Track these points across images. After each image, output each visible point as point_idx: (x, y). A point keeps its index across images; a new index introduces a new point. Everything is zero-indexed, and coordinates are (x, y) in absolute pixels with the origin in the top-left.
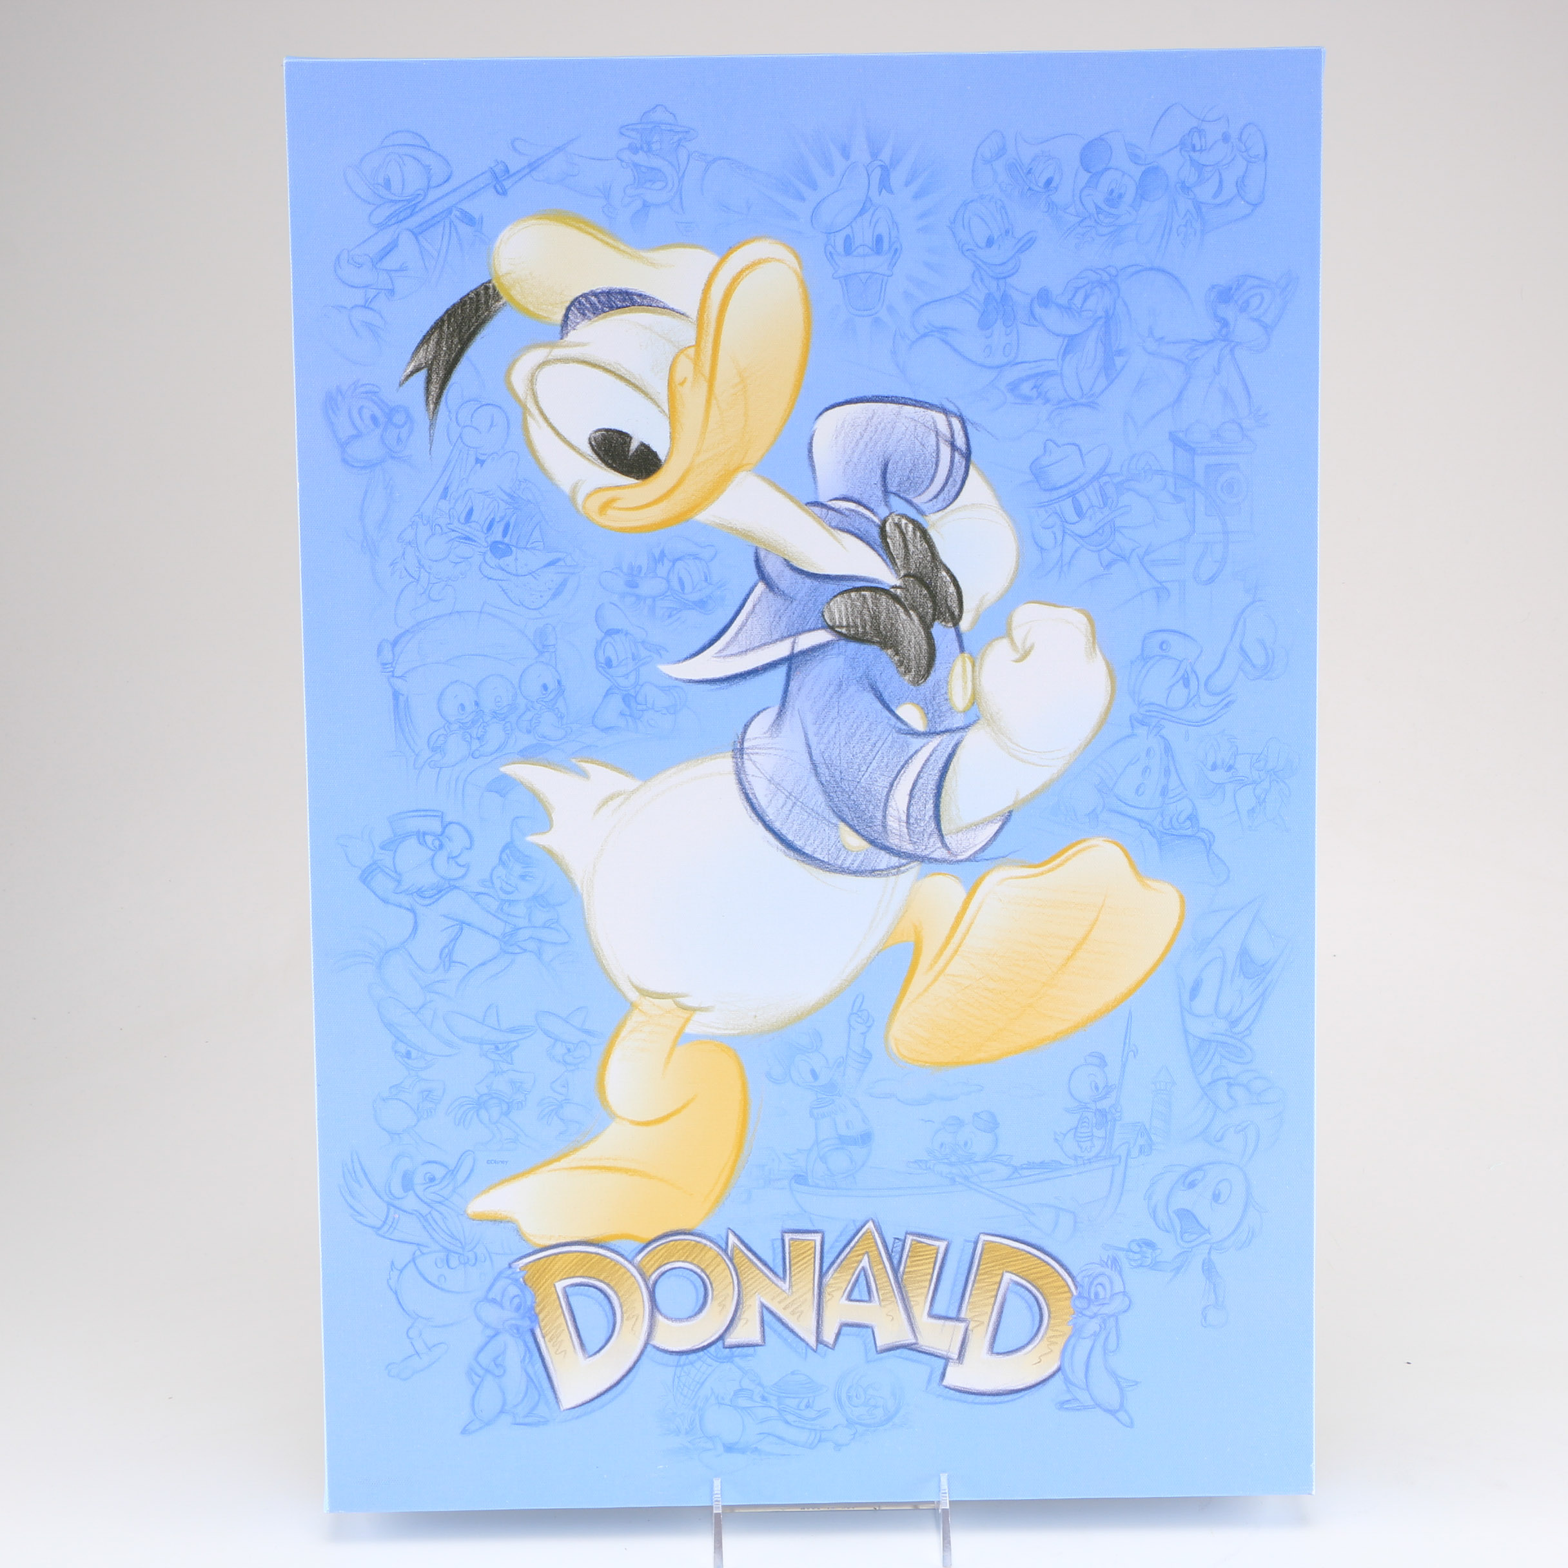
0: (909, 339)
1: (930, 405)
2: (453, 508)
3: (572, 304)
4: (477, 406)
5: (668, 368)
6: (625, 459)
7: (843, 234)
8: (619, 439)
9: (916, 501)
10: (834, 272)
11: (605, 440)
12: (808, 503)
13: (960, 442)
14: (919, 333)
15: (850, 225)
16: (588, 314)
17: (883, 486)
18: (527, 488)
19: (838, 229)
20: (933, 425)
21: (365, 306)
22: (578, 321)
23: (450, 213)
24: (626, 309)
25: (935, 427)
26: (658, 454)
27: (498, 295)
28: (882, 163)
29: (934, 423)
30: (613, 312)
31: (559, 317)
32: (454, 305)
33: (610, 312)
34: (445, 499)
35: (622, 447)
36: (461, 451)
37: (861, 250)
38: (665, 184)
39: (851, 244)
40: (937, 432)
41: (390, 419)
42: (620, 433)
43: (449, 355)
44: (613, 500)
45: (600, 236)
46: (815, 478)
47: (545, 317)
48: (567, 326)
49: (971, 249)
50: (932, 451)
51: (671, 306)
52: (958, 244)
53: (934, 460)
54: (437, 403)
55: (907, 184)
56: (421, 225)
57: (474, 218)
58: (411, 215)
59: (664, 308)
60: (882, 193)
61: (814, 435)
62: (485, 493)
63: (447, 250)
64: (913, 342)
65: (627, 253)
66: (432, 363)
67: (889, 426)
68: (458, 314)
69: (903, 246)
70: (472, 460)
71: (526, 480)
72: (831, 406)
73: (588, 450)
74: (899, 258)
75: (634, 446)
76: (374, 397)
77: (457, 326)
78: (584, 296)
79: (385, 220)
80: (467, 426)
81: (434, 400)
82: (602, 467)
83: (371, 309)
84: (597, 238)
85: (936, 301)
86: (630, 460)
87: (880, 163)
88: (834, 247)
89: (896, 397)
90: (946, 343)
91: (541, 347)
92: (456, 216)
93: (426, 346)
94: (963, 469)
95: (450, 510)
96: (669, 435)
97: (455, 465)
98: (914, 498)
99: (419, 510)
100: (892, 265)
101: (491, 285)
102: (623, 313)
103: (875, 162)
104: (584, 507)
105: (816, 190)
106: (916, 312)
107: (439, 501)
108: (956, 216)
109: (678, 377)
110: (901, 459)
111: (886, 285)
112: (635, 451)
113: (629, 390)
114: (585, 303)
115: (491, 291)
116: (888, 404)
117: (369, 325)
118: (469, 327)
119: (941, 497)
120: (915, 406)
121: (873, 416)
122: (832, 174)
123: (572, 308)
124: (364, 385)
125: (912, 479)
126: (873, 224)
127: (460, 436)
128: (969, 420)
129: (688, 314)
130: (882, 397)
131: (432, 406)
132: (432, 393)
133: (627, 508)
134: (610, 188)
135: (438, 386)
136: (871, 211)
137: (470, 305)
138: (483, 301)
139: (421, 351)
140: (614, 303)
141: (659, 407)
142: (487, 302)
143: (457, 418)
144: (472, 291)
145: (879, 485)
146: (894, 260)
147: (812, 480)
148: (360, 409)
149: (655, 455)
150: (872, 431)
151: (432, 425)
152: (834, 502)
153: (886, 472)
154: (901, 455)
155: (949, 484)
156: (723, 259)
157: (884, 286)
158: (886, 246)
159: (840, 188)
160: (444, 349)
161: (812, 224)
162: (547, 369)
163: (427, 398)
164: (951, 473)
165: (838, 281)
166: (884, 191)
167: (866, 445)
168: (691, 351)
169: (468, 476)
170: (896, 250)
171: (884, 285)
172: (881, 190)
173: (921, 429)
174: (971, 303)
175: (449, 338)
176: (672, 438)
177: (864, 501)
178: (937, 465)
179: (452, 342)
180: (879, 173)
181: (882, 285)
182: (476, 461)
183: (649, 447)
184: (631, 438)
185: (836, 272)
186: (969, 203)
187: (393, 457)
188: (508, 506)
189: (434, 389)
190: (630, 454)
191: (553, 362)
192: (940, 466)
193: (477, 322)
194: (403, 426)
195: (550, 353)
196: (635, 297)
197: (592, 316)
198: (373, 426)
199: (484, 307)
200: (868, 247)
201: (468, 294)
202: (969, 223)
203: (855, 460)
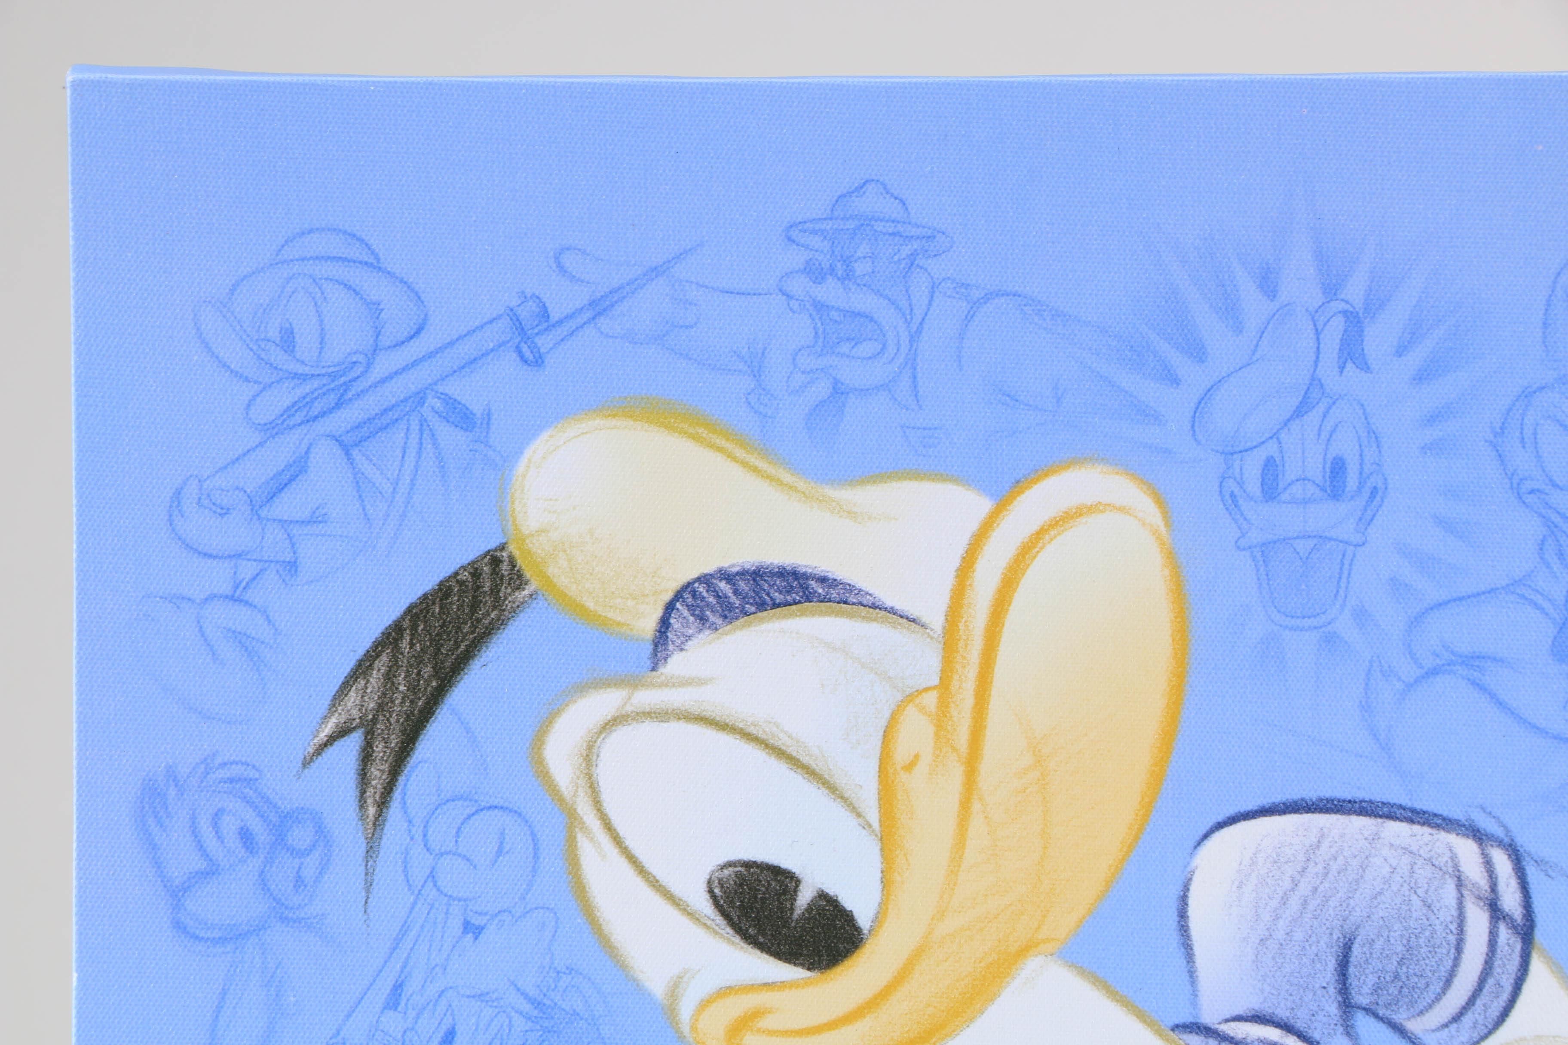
0: (1399, 679)
1: (1444, 819)
2: (413, 1029)
3: (678, 596)
4: (468, 811)
5: (882, 733)
6: (784, 927)
7: (1260, 455)
8: (773, 883)
9: (1414, 1026)
10: (1239, 534)
11: (741, 885)
12: (1177, 1026)
13: (1510, 901)
14: (1422, 668)
15: (1275, 436)
16: (712, 618)
17: (1340, 992)
18: (573, 986)
19: (1249, 445)
20: (1450, 864)
21: (233, 596)
22: (691, 631)
23: (422, 402)
24: (794, 607)
25: (1456, 867)
26: (856, 914)
27: (520, 576)
28: (1347, 307)
29: (1452, 858)
30: (765, 613)
31: (649, 624)
32: (425, 596)
33: (760, 614)
34: (396, 1009)
35: (778, 900)
36: (432, 906)
37: (1297, 490)
38: (881, 346)
39: (1277, 475)
40: (1459, 878)
41: (280, 838)
42: (776, 871)
43: (412, 702)
44: (757, 1014)
45: (740, 453)
46: (1192, 973)
47: (619, 624)
48: (665, 644)
49: (1538, 490)
50: (1449, 919)
51: (889, 603)
52: (1510, 479)
53: (1452, 939)
54: (383, 804)
55: (1401, 351)
56: (358, 427)
57: (471, 413)
58: (338, 405)
59: (874, 606)
60: (1346, 370)
61: (1190, 879)
62: (481, 996)
63: (412, 480)
64: (1409, 686)
65: (796, 490)
66: (375, 720)
67: (1355, 863)
68: (433, 615)
69: (1389, 481)
70: (455, 925)
71: (570, 970)
72: (1229, 818)
73: (704, 906)
74: (1380, 506)
75: (804, 897)
76: (247, 790)
77: (431, 640)
78: (704, 579)
79: (282, 415)
80: (447, 853)
81: (377, 797)
82: (733, 943)
83: (247, 602)
84: (735, 459)
85: (1460, 599)
86: (795, 928)
87: (1343, 306)
88: (1240, 484)
89: (1371, 802)
90: (1482, 688)
91: (609, 685)
92: (433, 408)
93: (363, 682)
94: (1516, 960)
95: (405, 1032)
96: (879, 875)
97: (419, 936)
98: (1409, 1019)
99: (338, 1032)
100: (1366, 521)
101: (504, 554)
102: (785, 617)
103: (1332, 304)
104: (693, 1028)
105: (1203, 362)
106: (1416, 621)
107: (382, 1012)
108: (1506, 419)
109: (901, 753)
110: (1379, 935)
111: (1351, 565)
112: (806, 910)
113: (796, 781)
114: (705, 594)
115: (505, 567)
116: (1354, 818)
117: (240, 639)
118: (456, 642)
119: (1468, 1019)
120: (1411, 821)
121: (1319, 842)
122: (1239, 329)
123: (678, 605)
124: (225, 764)
125: (1404, 978)
126: (1324, 435)
127: (432, 875)
128: (1529, 854)
129: (924, 620)
130: (1339, 801)
131: (372, 810)
132: (374, 783)
133: (786, 1032)
134: (763, 353)
135: (386, 767)
136: (1321, 408)
137: (460, 596)
138: (486, 589)
139: (352, 693)
140: (768, 594)
141: (859, 815)
142: (495, 591)
143: (425, 836)
144: (464, 568)
145: (1332, 990)
146: (1369, 513)
147: (1185, 976)
148: (216, 815)
149: (848, 918)
150: (1317, 874)
151: (371, 851)
152: (1233, 1024)
153: (1348, 962)
154: (1381, 927)
155: (1485, 991)
156: (1002, 504)
157: (1346, 566)
158: (1352, 482)
159: (1255, 358)
160: (402, 688)
161: (1194, 435)
162: (621, 734)
163: (363, 792)
164: (1491, 968)
165: (1247, 553)
166: (1350, 366)
167: (1305, 903)
168: (931, 700)
169: (446, 960)
170: (1374, 490)
171: (1347, 563)
172: (1345, 363)
173: (1424, 873)
174: (1535, 604)
175: (411, 666)
176: (886, 882)
177: (1299, 1025)
178: (1459, 949)
179: (418, 674)
180: (1341, 328)
181: (1342, 564)
182: (465, 928)
183: (836, 901)
184: (798, 882)
185: (1243, 535)
186: (1535, 392)
187: (283, 919)
188: (530, 1024)
189: (378, 773)
190: (797, 912)
191: (633, 719)
192: (1465, 951)
193: (473, 632)
194: (309, 851)
195: (629, 698)
196: (813, 583)
197: (719, 621)
198: (243, 850)
199: (489, 600)
200: (1314, 482)
201: (456, 574)
202: (1535, 434)
203: (1280, 935)
